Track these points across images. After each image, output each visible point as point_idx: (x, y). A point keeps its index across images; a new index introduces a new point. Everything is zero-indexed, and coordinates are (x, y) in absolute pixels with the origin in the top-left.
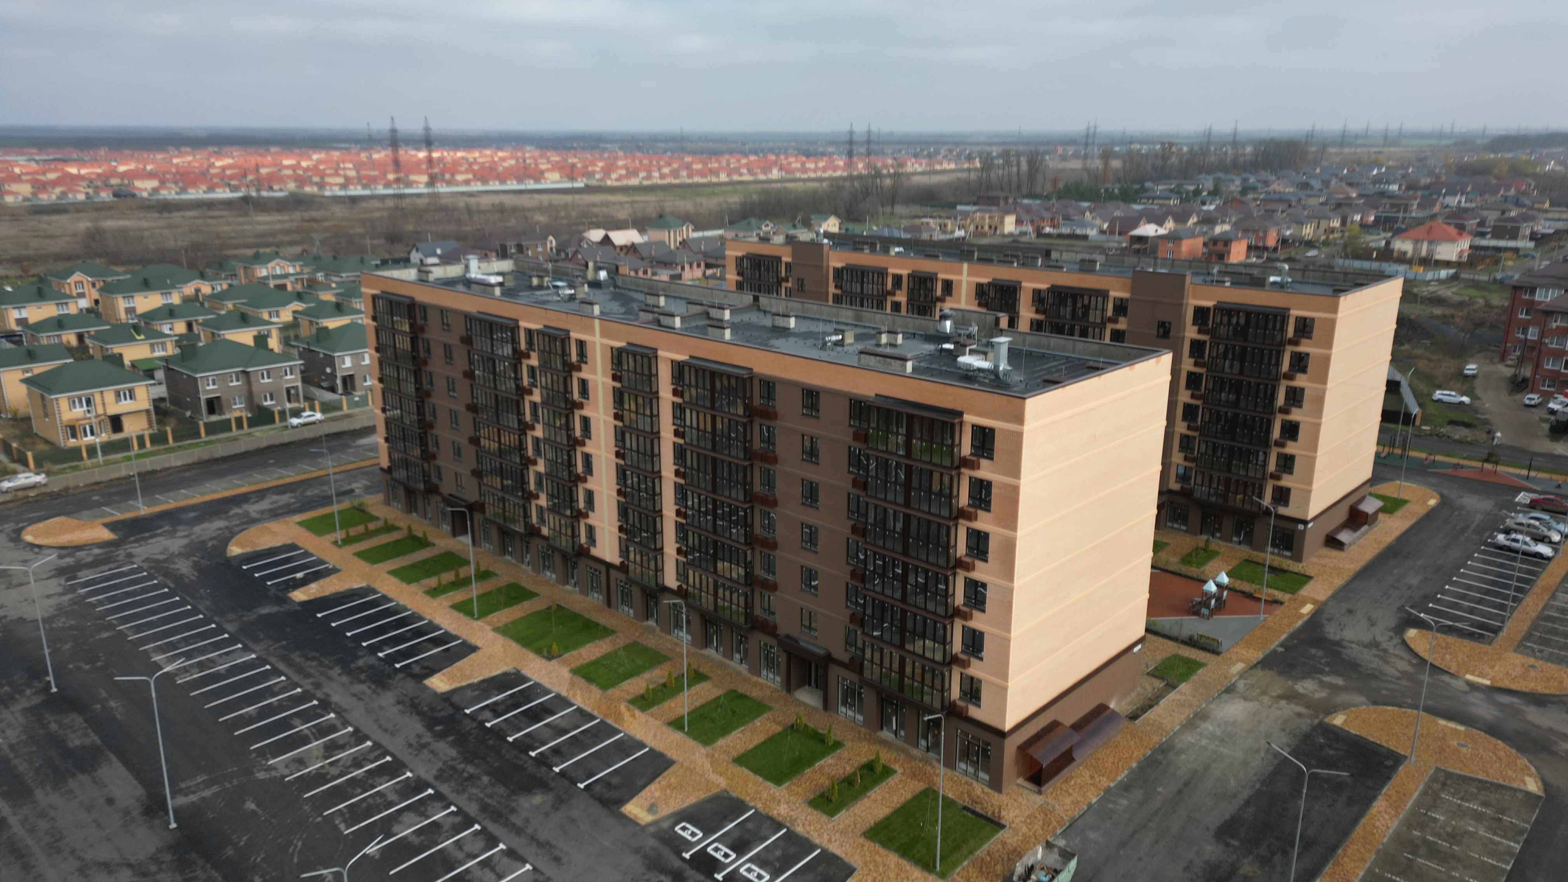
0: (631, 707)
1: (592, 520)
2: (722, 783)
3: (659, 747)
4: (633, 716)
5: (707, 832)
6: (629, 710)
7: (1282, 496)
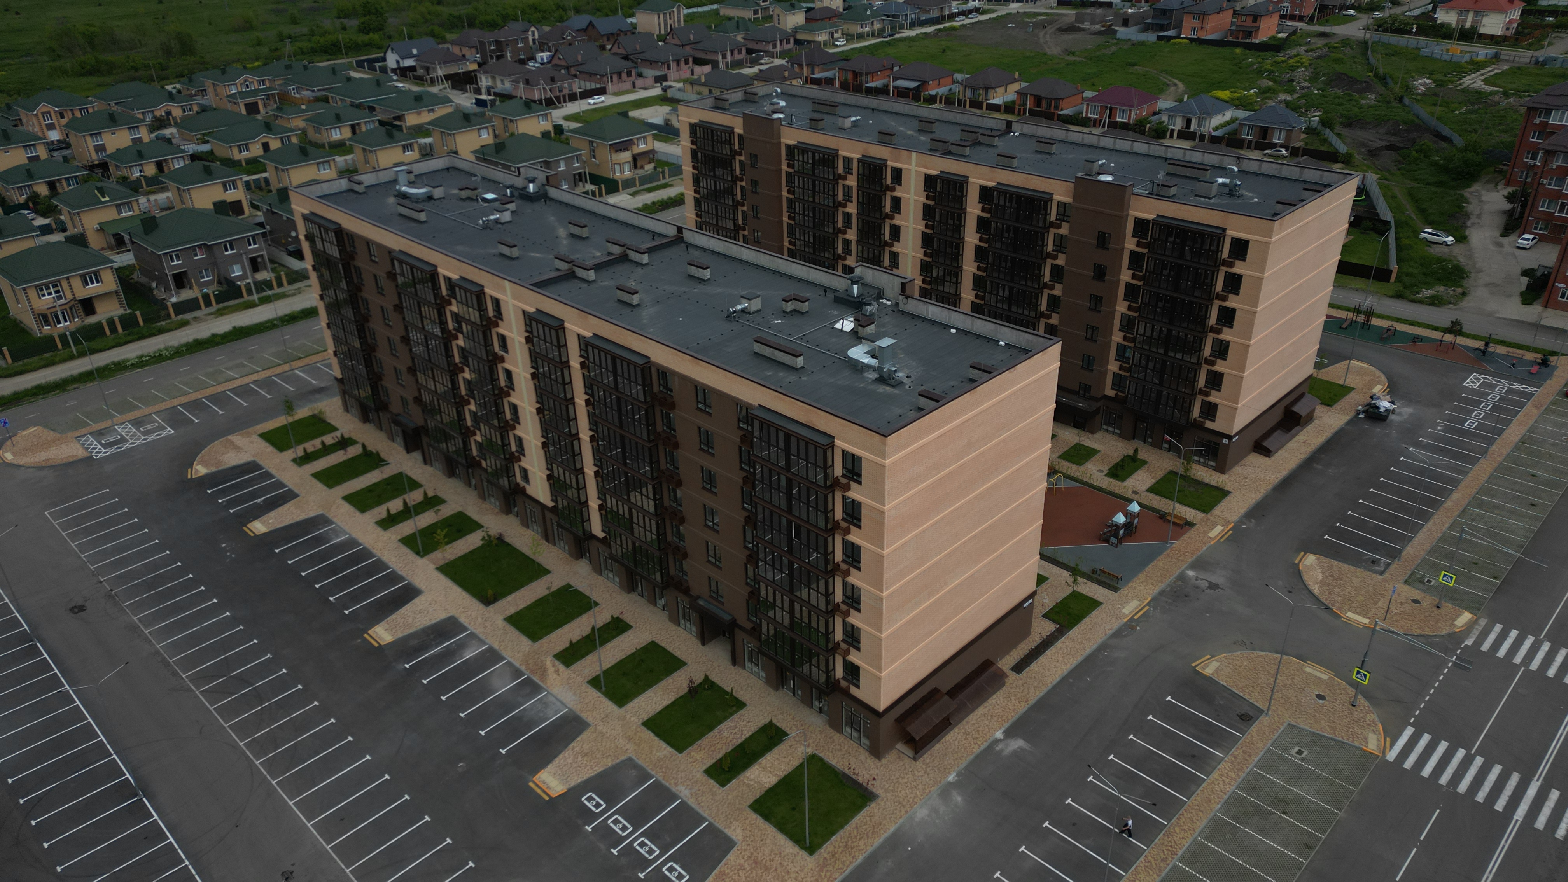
0: (557, 663)
1: (524, 463)
2: (630, 750)
3: (577, 708)
4: (557, 672)
5: (610, 804)
6: (554, 666)
7: (1210, 410)
